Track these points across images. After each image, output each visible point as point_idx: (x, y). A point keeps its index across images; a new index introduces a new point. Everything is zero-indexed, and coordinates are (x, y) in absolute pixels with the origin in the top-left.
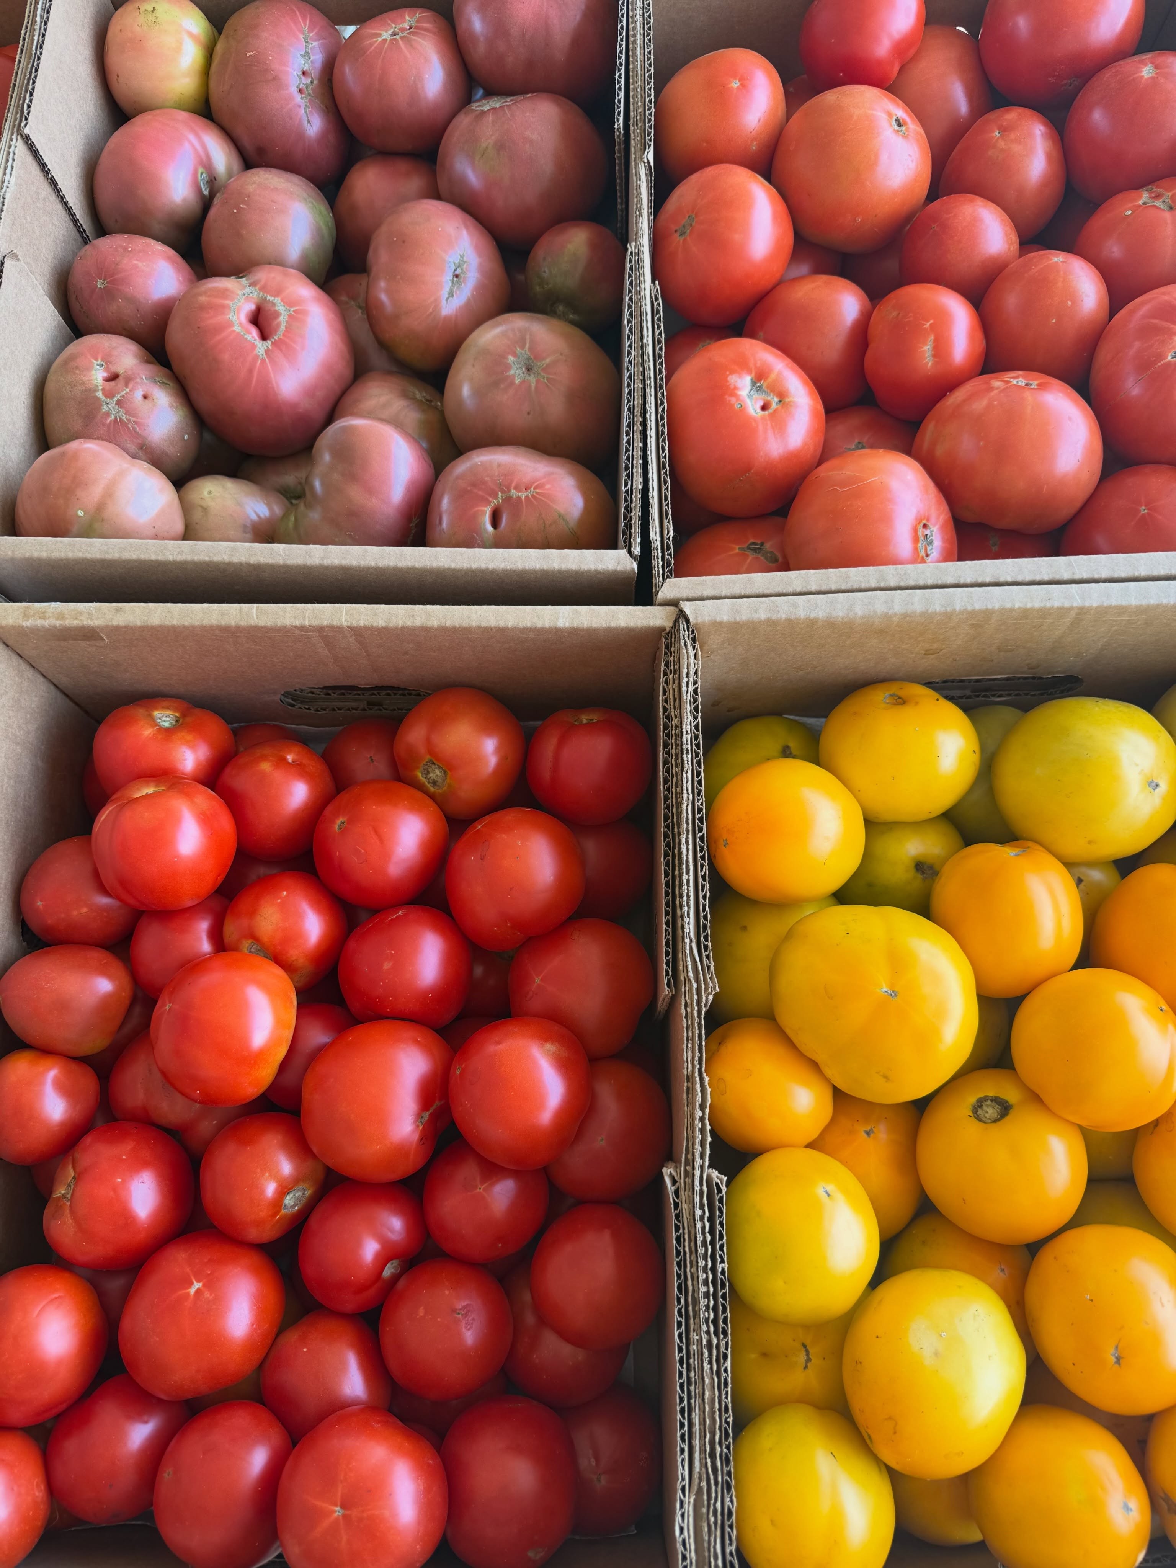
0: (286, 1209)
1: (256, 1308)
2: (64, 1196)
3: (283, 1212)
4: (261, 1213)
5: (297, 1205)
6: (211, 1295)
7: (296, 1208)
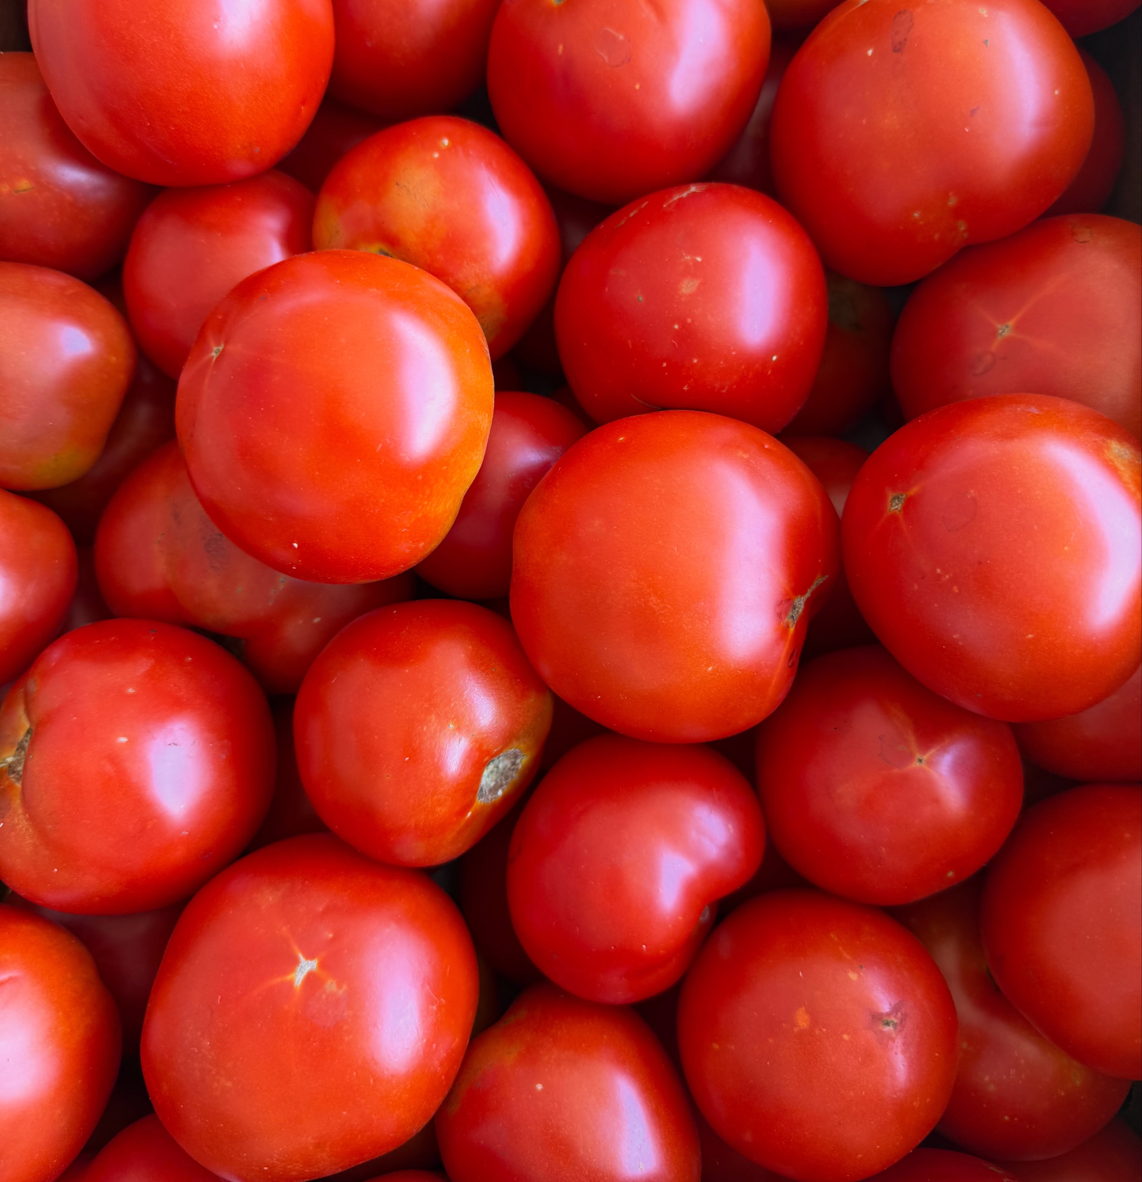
0: (482, 796)
1: (435, 1008)
2: (11, 768)
3: (480, 801)
4: (438, 809)
5: (501, 786)
6: (339, 986)
7: (500, 793)
